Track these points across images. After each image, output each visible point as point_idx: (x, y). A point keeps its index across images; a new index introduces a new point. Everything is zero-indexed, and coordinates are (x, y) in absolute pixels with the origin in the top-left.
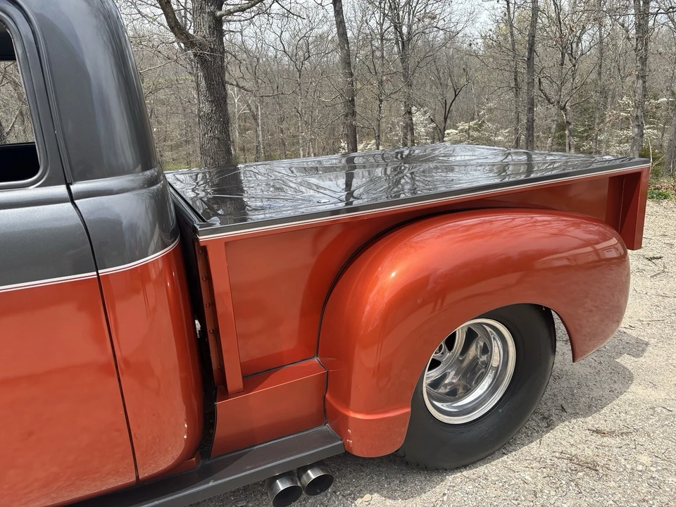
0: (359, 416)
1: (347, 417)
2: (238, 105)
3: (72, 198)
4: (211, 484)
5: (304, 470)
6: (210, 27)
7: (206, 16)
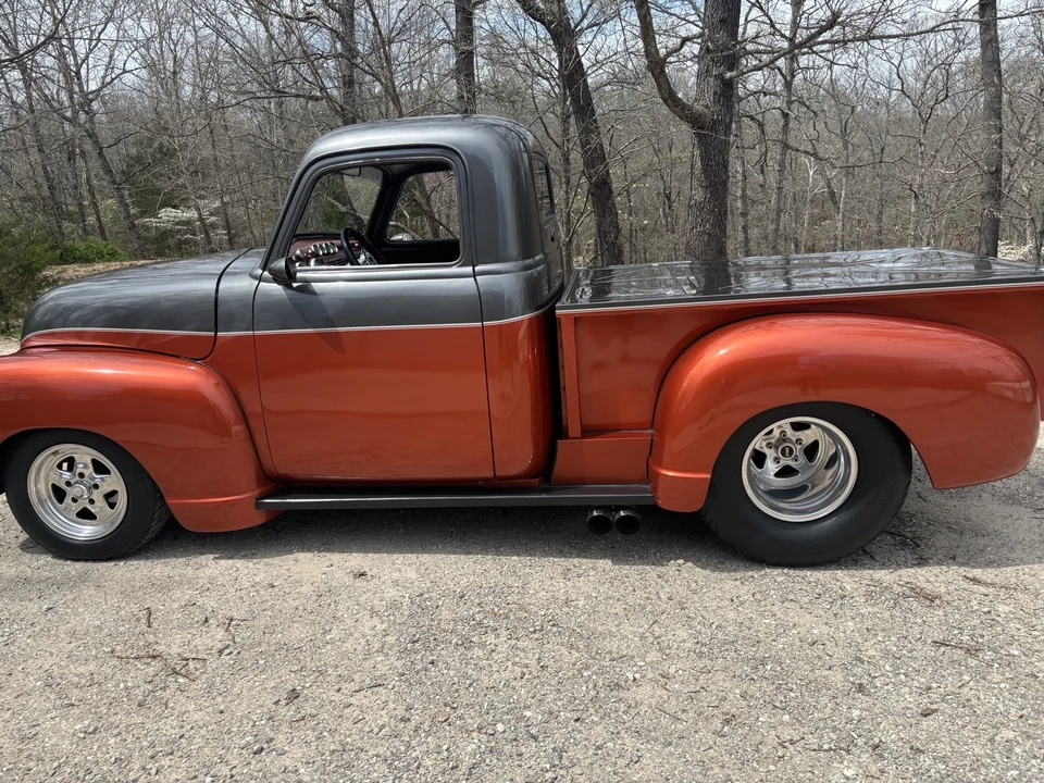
0: (671, 474)
1: (658, 474)
2: (814, 179)
3: (474, 275)
4: (543, 496)
5: (618, 509)
6: (715, 93)
7: (711, 80)
